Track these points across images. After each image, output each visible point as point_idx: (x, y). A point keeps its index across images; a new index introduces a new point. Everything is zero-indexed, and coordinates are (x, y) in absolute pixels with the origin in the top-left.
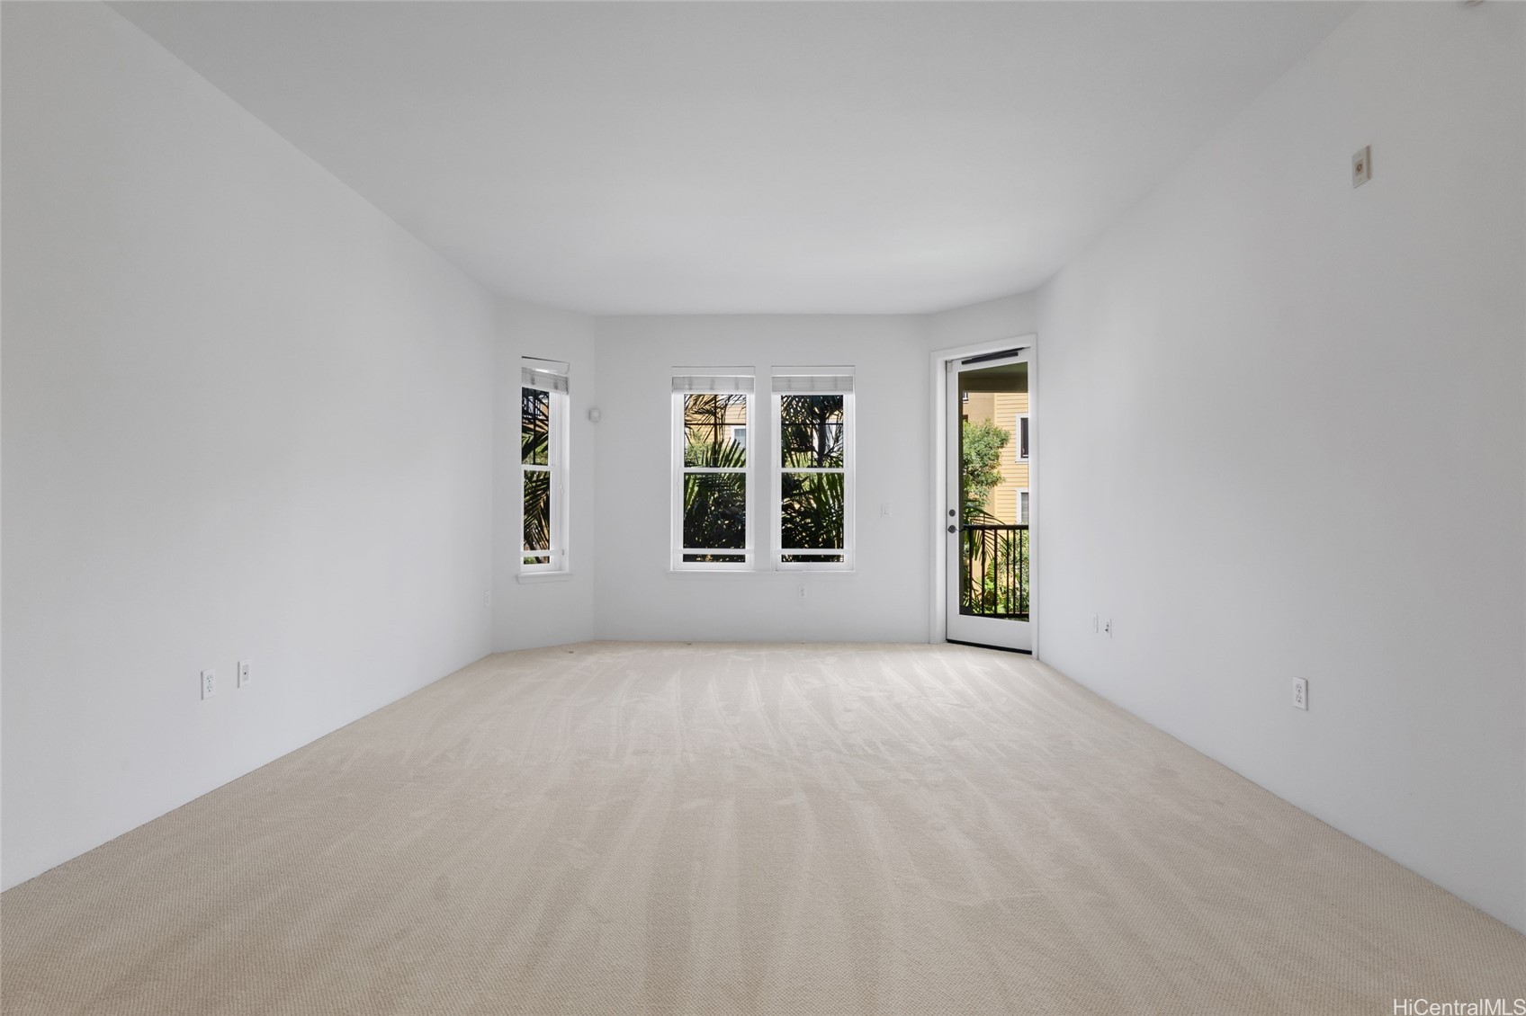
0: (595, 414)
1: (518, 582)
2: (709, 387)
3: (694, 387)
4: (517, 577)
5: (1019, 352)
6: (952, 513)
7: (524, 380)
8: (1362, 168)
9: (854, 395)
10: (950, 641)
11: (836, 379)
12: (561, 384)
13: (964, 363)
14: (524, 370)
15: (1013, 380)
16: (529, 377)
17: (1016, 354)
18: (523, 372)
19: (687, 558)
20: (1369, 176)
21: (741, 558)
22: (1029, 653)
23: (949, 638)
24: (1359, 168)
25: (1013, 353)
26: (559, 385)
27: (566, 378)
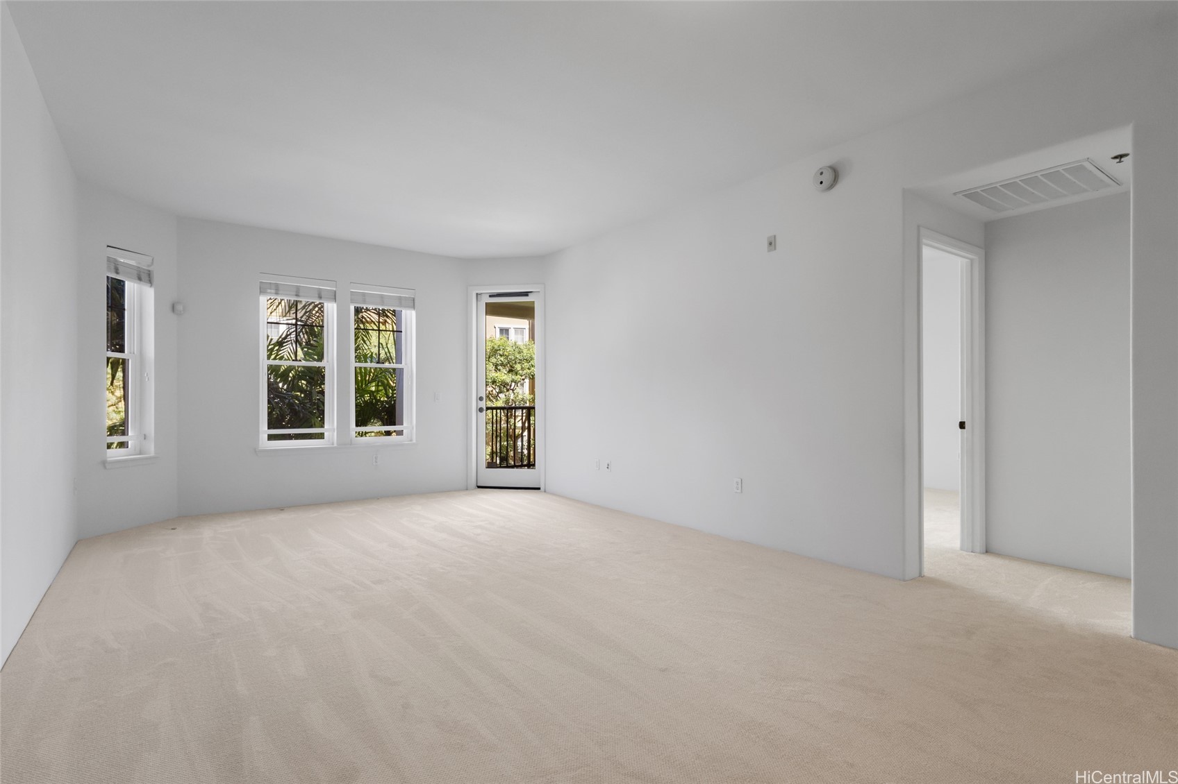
0: (179, 307)
1: (105, 467)
2: (295, 293)
3: (280, 292)
4: (104, 463)
5: (529, 294)
6: (481, 399)
7: (109, 269)
8: (772, 244)
9: (414, 313)
10: (479, 487)
11: (400, 298)
12: (144, 276)
13: (490, 296)
14: (109, 259)
15: (525, 311)
16: (112, 267)
17: (527, 295)
18: (108, 261)
19: (271, 437)
20: (775, 249)
21: (321, 436)
22: (539, 489)
23: (479, 485)
24: (770, 244)
25: (526, 294)
26: (143, 277)
27: (149, 271)
